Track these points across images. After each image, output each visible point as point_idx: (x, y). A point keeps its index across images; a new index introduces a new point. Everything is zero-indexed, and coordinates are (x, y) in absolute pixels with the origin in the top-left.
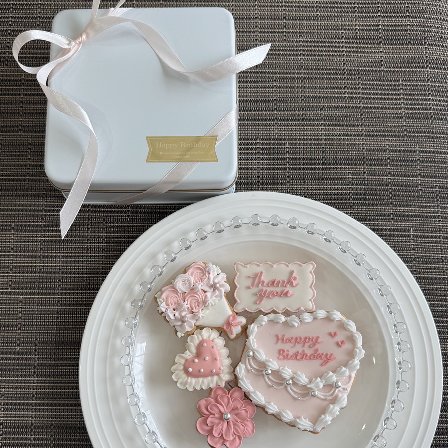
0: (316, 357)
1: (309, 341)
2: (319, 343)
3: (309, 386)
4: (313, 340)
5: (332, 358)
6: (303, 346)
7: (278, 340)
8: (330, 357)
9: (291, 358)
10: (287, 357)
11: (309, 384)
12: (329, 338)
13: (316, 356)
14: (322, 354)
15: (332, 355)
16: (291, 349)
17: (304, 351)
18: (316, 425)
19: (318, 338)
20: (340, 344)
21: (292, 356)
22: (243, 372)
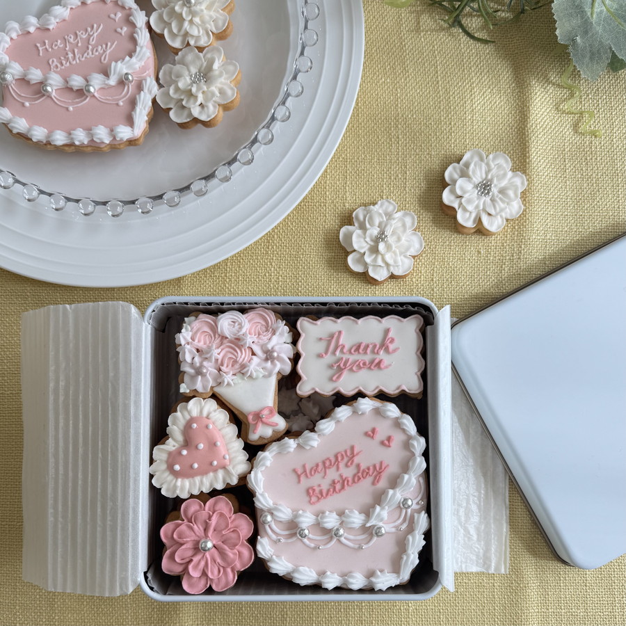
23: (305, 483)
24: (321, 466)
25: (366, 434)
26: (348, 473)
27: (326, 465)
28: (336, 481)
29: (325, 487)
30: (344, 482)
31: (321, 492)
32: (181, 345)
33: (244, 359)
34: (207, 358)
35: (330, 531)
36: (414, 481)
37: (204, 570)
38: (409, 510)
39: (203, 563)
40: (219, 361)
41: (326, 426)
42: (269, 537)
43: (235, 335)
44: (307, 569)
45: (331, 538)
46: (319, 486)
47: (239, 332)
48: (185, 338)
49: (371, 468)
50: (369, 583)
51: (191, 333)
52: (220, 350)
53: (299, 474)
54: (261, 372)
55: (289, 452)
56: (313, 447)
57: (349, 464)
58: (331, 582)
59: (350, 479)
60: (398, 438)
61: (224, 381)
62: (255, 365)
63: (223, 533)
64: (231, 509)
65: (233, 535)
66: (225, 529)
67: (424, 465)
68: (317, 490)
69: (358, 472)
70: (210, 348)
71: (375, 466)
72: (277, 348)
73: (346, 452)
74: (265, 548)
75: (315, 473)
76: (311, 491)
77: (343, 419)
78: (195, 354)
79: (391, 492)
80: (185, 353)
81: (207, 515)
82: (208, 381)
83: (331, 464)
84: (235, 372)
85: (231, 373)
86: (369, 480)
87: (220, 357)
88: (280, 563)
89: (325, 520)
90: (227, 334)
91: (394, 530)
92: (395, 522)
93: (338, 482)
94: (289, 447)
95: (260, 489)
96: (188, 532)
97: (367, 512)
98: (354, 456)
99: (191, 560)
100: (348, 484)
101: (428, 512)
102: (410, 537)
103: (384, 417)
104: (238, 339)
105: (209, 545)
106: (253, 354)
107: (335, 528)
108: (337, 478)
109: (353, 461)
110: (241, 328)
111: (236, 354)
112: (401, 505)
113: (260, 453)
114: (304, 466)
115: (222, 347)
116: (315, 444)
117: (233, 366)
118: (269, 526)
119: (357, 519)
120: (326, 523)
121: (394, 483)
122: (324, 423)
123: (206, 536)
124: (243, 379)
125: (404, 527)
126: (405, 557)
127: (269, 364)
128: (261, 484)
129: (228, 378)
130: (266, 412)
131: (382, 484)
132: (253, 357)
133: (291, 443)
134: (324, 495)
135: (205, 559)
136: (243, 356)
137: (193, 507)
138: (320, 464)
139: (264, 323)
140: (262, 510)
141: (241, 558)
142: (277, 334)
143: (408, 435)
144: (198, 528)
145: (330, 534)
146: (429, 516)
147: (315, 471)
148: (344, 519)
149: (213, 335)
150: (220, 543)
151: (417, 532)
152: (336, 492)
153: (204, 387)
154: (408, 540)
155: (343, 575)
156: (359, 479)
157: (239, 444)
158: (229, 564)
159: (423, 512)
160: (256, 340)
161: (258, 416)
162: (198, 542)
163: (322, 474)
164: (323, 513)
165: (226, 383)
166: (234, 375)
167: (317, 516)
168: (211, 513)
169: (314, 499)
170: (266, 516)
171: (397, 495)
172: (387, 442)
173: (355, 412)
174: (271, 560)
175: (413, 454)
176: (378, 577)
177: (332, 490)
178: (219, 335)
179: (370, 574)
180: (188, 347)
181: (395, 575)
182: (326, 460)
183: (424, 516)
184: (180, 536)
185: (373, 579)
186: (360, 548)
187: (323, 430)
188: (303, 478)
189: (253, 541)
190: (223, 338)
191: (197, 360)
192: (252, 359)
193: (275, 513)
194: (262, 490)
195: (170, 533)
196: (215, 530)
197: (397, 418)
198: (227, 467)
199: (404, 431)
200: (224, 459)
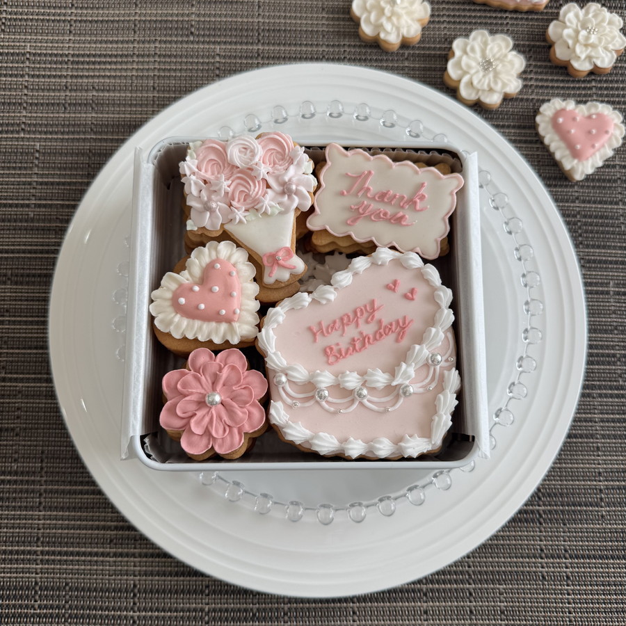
0: (383, 333)
1: (362, 314)
2: (378, 309)
3: (394, 383)
4: (368, 309)
5: (407, 322)
6: (357, 325)
7: (314, 335)
8: (404, 323)
9: (346, 354)
10: (341, 355)
11: (393, 380)
12: (389, 293)
13: (382, 331)
14: (391, 324)
15: (405, 318)
16: (339, 340)
17: (361, 333)
18: (433, 438)
19: (372, 302)
21: (348, 350)
22: (283, 412)
23: (322, 342)
24: (338, 323)
25: (388, 287)
26: (369, 330)
27: (344, 321)
28: (356, 338)
29: (343, 346)
30: (365, 341)
31: (340, 351)
32: (185, 175)
33: (258, 193)
34: (215, 191)
35: (352, 391)
36: (442, 335)
37: (207, 427)
38: (438, 367)
39: (207, 419)
40: (230, 195)
41: (344, 278)
42: (284, 402)
43: (246, 164)
44: (326, 434)
45: (353, 401)
46: (338, 344)
47: (251, 160)
48: (190, 168)
49: (394, 323)
50: (398, 450)
51: (196, 161)
52: (230, 182)
53: (315, 332)
54: (276, 208)
55: (304, 306)
56: (329, 300)
57: (369, 319)
58: (355, 449)
59: (371, 337)
60: (421, 290)
61: (235, 218)
62: (269, 201)
63: (234, 388)
64: (244, 365)
65: (245, 392)
66: (236, 384)
67: (452, 318)
68: (335, 348)
69: (380, 328)
70: (217, 179)
71: (398, 322)
72: (294, 180)
73: (365, 306)
74: (279, 413)
75: (332, 331)
76: (328, 351)
77: (361, 270)
78: (202, 186)
79: (417, 347)
80: (190, 185)
81: (218, 368)
82: (217, 217)
83: (349, 321)
84: (248, 206)
85: (244, 209)
86: (392, 337)
87: (230, 190)
89: (346, 379)
90: (238, 162)
91: (421, 390)
92: (422, 381)
93: (358, 339)
94: (303, 300)
95: (272, 348)
96: (194, 383)
97: (393, 373)
98: (374, 311)
99: (195, 414)
100: (369, 342)
101: (459, 366)
102: (441, 396)
103: (405, 268)
104: (251, 169)
105: (217, 398)
106: (268, 186)
107: (358, 388)
108: (357, 336)
109: (373, 317)
110: (254, 156)
111: (248, 187)
112: (430, 361)
113: (270, 309)
114: (320, 324)
115: (232, 178)
116: (332, 297)
117: (245, 200)
118: (283, 388)
119: (381, 379)
120: (348, 381)
121: (420, 339)
122: (341, 275)
123: (214, 389)
124: (257, 216)
125: (432, 387)
126: (436, 418)
127: (286, 198)
128: (273, 343)
129: (240, 215)
130: (281, 255)
131: (405, 342)
132: (269, 190)
133: (306, 298)
134: (343, 354)
135: (210, 415)
136: (256, 189)
137: (201, 357)
138: (337, 320)
139: (279, 150)
140: (275, 371)
141: (252, 420)
142: (295, 163)
143: (432, 286)
144: (207, 380)
145: (349, 395)
146: (461, 374)
147: (332, 328)
148: (366, 378)
149: (221, 164)
150: (229, 400)
151: (448, 391)
152: (356, 351)
153: (213, 225)
154: (440, 399)
155: (366, 442)
156: (381, 335)
157: (253, 289)
158: (236, 423)
159: (454, 369)
160: (270, 170)
161: (274, 258)
162: (204, 396)
163: (340, 332)
164: (343, 373)
166: (247, 210)
167: (337, 377)
168: (223, 366)
169: (332, 359)
170: (280, 376)
171: (423, 351)
172: (409, 296)
173: (374, 264)
175: (439, 307)
176: (408, 441)
177: (351, 348)
178: (229, 164)
179: (398, 440)
180: (193, 178)
181: (425, 440)
182: (344, 316)
183: (454, 373)
184: (185, 385)
185: (402, 444)
186: (386, 411)
187: (341, 281)
188: (319, 337)
189: (266, 402)
190: (234, 167)
191: (204, 194)
192: (266, 193)
193: (290, 373)
194: (274, 350)
195: (173, 383)
196: (224, 385)
197: (419, 269)
198: (234, 324)
199: (427, 282)
200: (234, 313)
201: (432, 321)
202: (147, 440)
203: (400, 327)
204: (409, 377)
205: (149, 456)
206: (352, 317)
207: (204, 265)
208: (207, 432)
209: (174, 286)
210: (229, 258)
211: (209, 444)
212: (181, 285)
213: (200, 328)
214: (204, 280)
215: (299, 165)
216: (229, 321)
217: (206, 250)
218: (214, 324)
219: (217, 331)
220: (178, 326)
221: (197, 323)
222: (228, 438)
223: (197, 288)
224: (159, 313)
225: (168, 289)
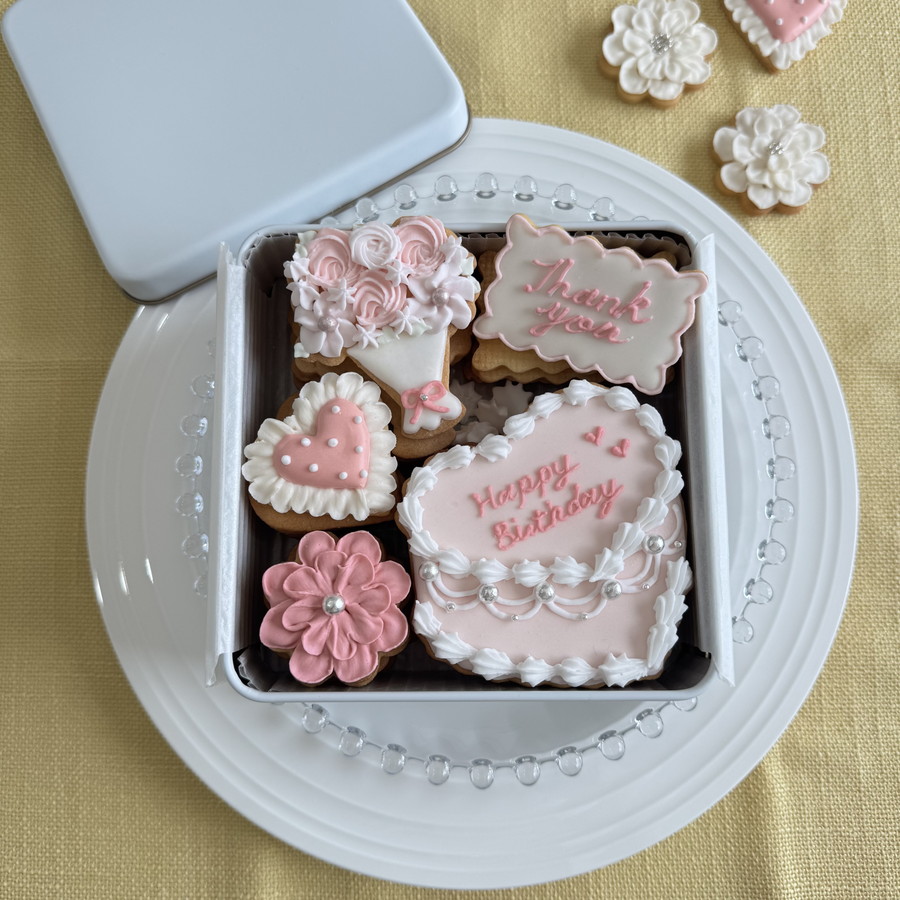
0: (578, 504)
1: (548, 477)
2: (572, 469)
3: (593, 579)
4: (557, 469)
5: (614, 490)
6: (541, 493)
7: (479, 506)
8: (610, 490)
9: (525, 534)
10: (517, 535)
11: (592, 574)
12: (588, 446)
13: (577, 501)
14: (590, 492)
15: (610, 483)
16: (515, 513)
17: (546, 505)
18: (650, 659)
19: (563, 460)
20: (619, 450)
21: (526, 528)
22: (432, 618)
23: (490, 516)
24: (513, 490)
25: (585, 437)
26: (557, 499)
27: (522, 486)
28: (539, 512)
29: (521, 523)
30: (552, 515)
31: (515, 530)
32: (292, 280)
33: (394, 304)
34: (335, 302)
35: (532, 590)
36: (665, 509)
37: (326, 646)
38: (659, 556)
39: (325, 634)
40: (355, 307)
41: (522, 425)
42: (434, 602)
43: (379, 262)
44: (495, 651)
45: (534, 603)
46: (512, 520)
47: (385, 258)
48: (298, 270)
49: (595, 491)
50: (598, 675)
51: (308, 261)
52: (354, 289)
53: (480, 502)
54: (422, 326)
55: (463, 465)
56: (500, 457)
57: (559, 485)
58: (536, 673)
59: (561, 510)
60: (635, 441)
61: (362, 341)
62: (411, 315)
63: (363, 588)
64: (377, 554)
65: (378, 594)
66: (365, 582)
67: (681, 484)
68: (509, 526)
69: (574, 498)
70: (337, 285)
71: (600, 488)
72: (447, 285)
73: (553, 466)
74: (427, 619)
75: (504, 500)
76: (498, 529)
77: (548, 413)
78: (315, 296)
79: (628, 526)
80: (299, 294)
81: (339, 559)
82: (337, 340)
83: (529, 486)
84: (380, 324)
85: (374, 327)
86: (591, 510)
87: (355, 301)
88: (452, 641)
89: (524, 572)
90: (366, 261)
91: (634, 589)
92: (635, 576)
93: (542, 513)
94: (464, 457)
95: (418, 525)
96: (306, 581)
97: (590, 560)
98: (566, 472)
99: (309, 627)
100: (557, 517)
101: (689, 556)
102: (662, 599)
103: (613, 410)
104: (384, 271)
105: (339, 604)
106: (410, 295)
107: (541, 585)
108: (540, 508)
109: (565, 480)
110: (388, 251)
111: (381, 296)
112: (647, 547)
113: (416, 469)
114: (487, 490)
115: (358, 284)
116: (505, 452)
117: (376, 315)
118: (433, 583)
119: (574, 571)
120: (526, 575)
121: (632, 512)
122: (518, 420)
123: (335, 590)
124: (393, 337)
125: (651, 583)
126: (655, 631)
127: (435, 311)
128: (420, 518)
129: (369, 335)
130: (427, 392)
131: (611, 517)
132: (410, 300)
133: (466, 453)
134: (521, 535)
135: (329, 628)
136: (393, 299)
137: (316, 543)
138: (512, 486)
139: (426, 242)
140: (421, 558)
141: (388, 634)
142: (449, 260)
143: (651, 436)
144: (324, 577)
145: (529, 594)
146: (692, 566)
147: (505, 497)
148: (553, 570)
149: (342, 262)
150: (356, 604)
151: (672, 591)
152: (540, 530)
153: (331, 350)
154: (660, 603)
155: (553, 663)
156: (576, 508)
157: (388, 440)
158: (367, 638)
159: (682, 559)
160: (413, 271)
161: (417, 397)
162: (320, 600)
163: (515, 502)
164: (519, 562)
165: (366, 344)
166: (379, 329)
167: (510, 567)
168: (346, 556)
169: (504, 541)
170: (429, 567)
171: (637, 532)
172: (617, 450)
173: (566, 403)
174: (438, 637)
175: (661, 467)
176: (612, 664)
177: (532, 527)
178: (354, 264)
179: (598, 661)
180: (303, 284)
181: (639, 661)
182: (522, 479)
183: (682, 565)
184: (293, 586)
185: (604, 668)
186: (581, 618)
187: (517, 429)
188: (485, 508)
189: (408, 607)
190: (360, 267)
191: (319, 307)
192: (407, 304)
193: (443, 561)
194: (421, 528)
195: (277, 582)
196: (349, 584)
197: (633, 411)
198: (359, 491)
199: (645, 430)
200: (360, 476)
201: (649, 487)
202: (242, 659)
203: (604, 496)
204: (615, 570)
205: (245, 682)
206: (535, 481)
207: (317, 407)
208: (326, 652)
209: (275, 438)
210: (354, 396)
211: (329, 668)
212: (285, 437)
213: (313, 498)
214: (317, 430)
215: (454, 262)
216: (354, 488)
217: (320, 386)
218: (331, 492)
219: (336, 501)
220: (281, 495)
221: (309, 491)
222: (356, 660)
223: (307, 442)
224: (255, 477)
225: (268, 442)
